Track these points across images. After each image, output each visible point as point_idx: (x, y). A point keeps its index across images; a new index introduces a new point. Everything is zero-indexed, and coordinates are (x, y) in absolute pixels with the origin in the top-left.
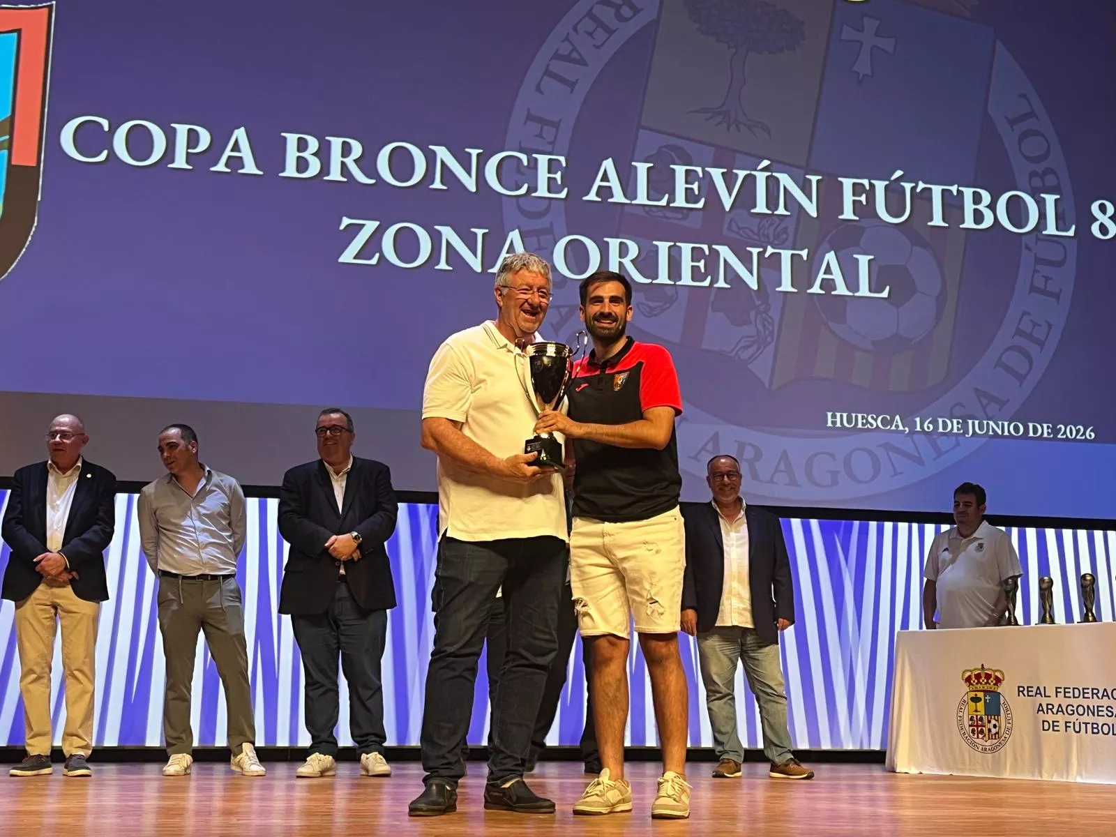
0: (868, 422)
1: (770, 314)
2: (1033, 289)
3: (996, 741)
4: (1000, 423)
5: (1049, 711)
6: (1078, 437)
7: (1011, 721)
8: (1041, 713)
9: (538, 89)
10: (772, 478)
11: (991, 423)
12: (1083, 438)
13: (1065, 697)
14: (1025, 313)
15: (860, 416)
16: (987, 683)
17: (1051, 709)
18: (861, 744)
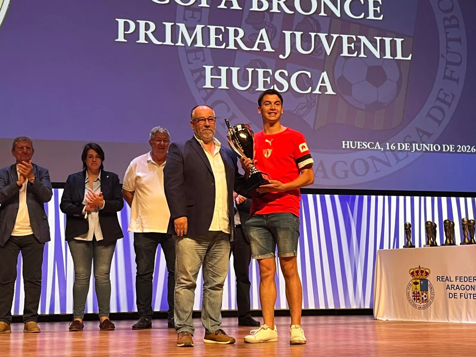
0: (363, 145)
2: (445, 77)
3: (426, 303)
4: (429, 145)
5: (452, 288)
6: (467, 151)
7: (433, 294)
8: (448, 289)
11: (424, 145)
12: (470, 151)
13: (460, 281)
14: (441, 89)
15: (359, 143)
16: (422, 275)
17: (453, 288)
18: (360, 306)
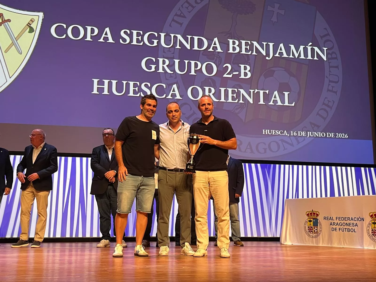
0: (276, 133)
2: (328, 90)
3: (316, 234)
4: (318, 133)
5: (334, 225)
6: (343, 137)
7: (321, 228)
8: (331, 225)
9: (170, 26)
10: (245, 150)
11: (315, 133)
12: (344, 137)
13: (339, 220)
14: (326, 98)
15: (273, 131)
16: (314, 216)
17: (334, 224)
18: (274, 235)
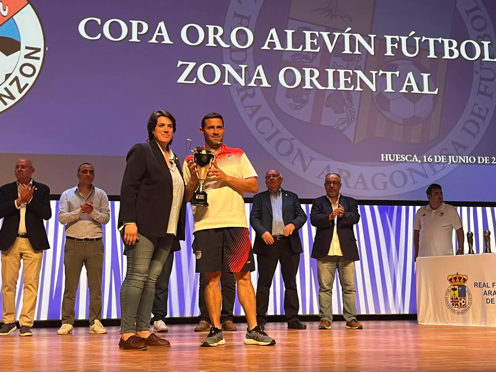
0: (401, 158)
1: (353, 107)
3: (464, 309)
4: (464, 157)
7: (471, 299)
8: (486, 295)
9: (240, 1)
10: (355, 186)
11: (460, 157)
16: (460, 281)
17: (490, 293)
18: (400, 312)
